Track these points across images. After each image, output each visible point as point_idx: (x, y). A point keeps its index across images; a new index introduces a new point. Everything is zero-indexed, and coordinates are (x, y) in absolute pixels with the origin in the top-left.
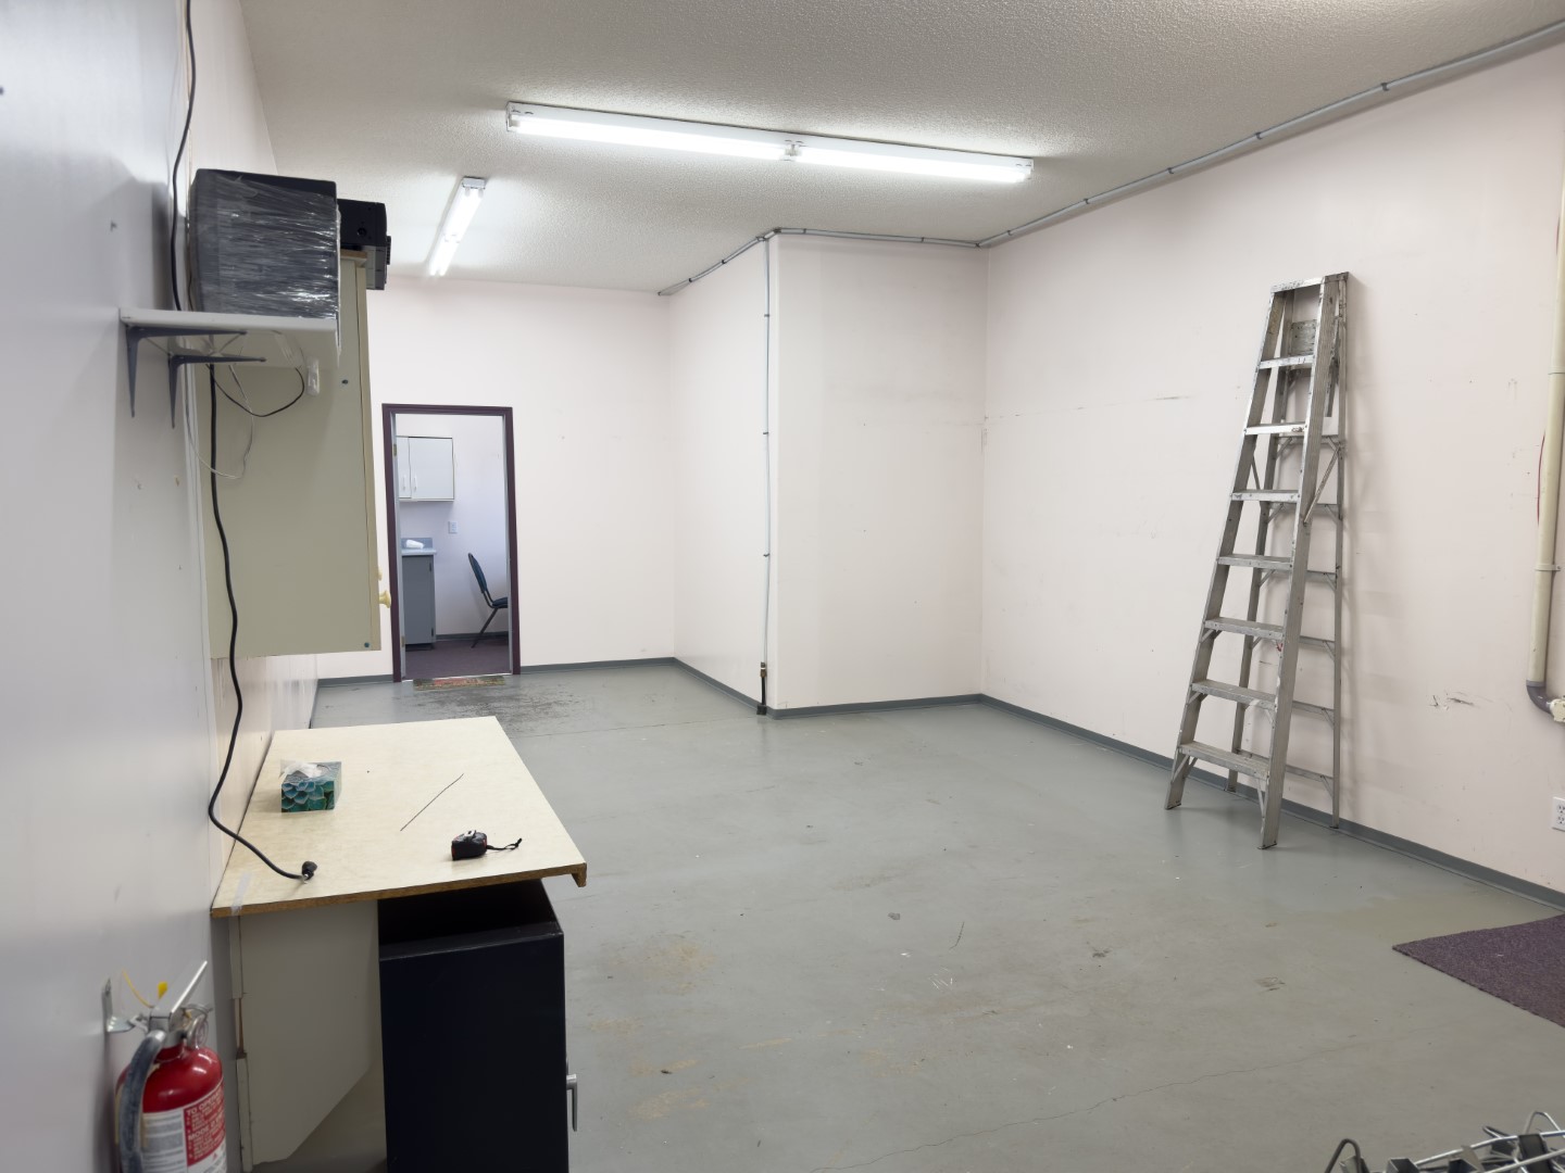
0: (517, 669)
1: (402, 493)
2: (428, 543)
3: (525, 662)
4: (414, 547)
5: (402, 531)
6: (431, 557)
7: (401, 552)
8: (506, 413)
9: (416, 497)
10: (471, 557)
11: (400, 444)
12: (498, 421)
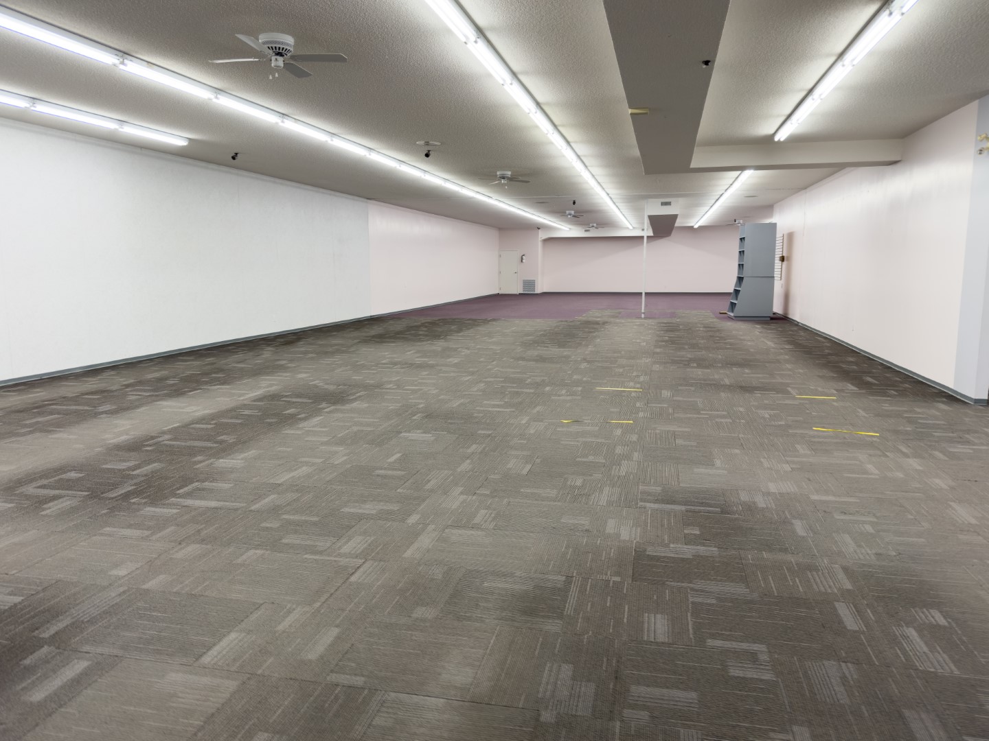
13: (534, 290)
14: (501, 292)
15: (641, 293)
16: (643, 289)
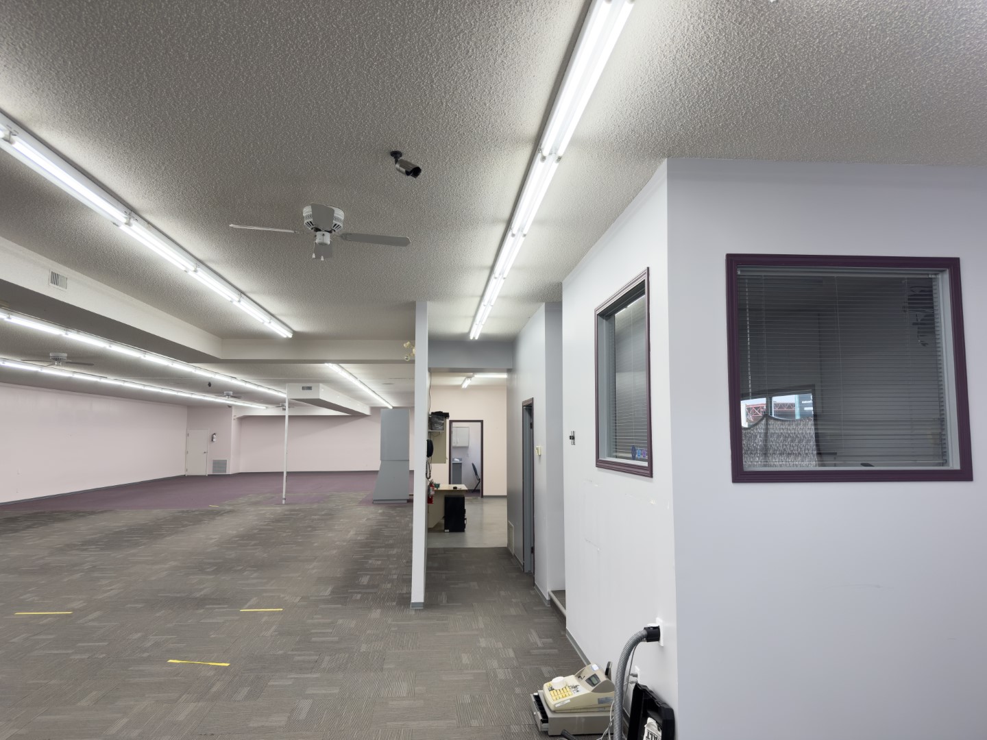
0: (482, 496)
1: (453, 445)
2: (461, 459)
3: (484, 494)
4: (457, 460)
5: (453, 456)
6: (461, 464)
7: (452, 462)
8: (482, 422)
9: (458, 445)
10: (473, 465)
11: (453, 430)
12: (480, 424)
13: (226, 471)
14: (187, 474)
15: (283, 473)
16: (285, 469)
